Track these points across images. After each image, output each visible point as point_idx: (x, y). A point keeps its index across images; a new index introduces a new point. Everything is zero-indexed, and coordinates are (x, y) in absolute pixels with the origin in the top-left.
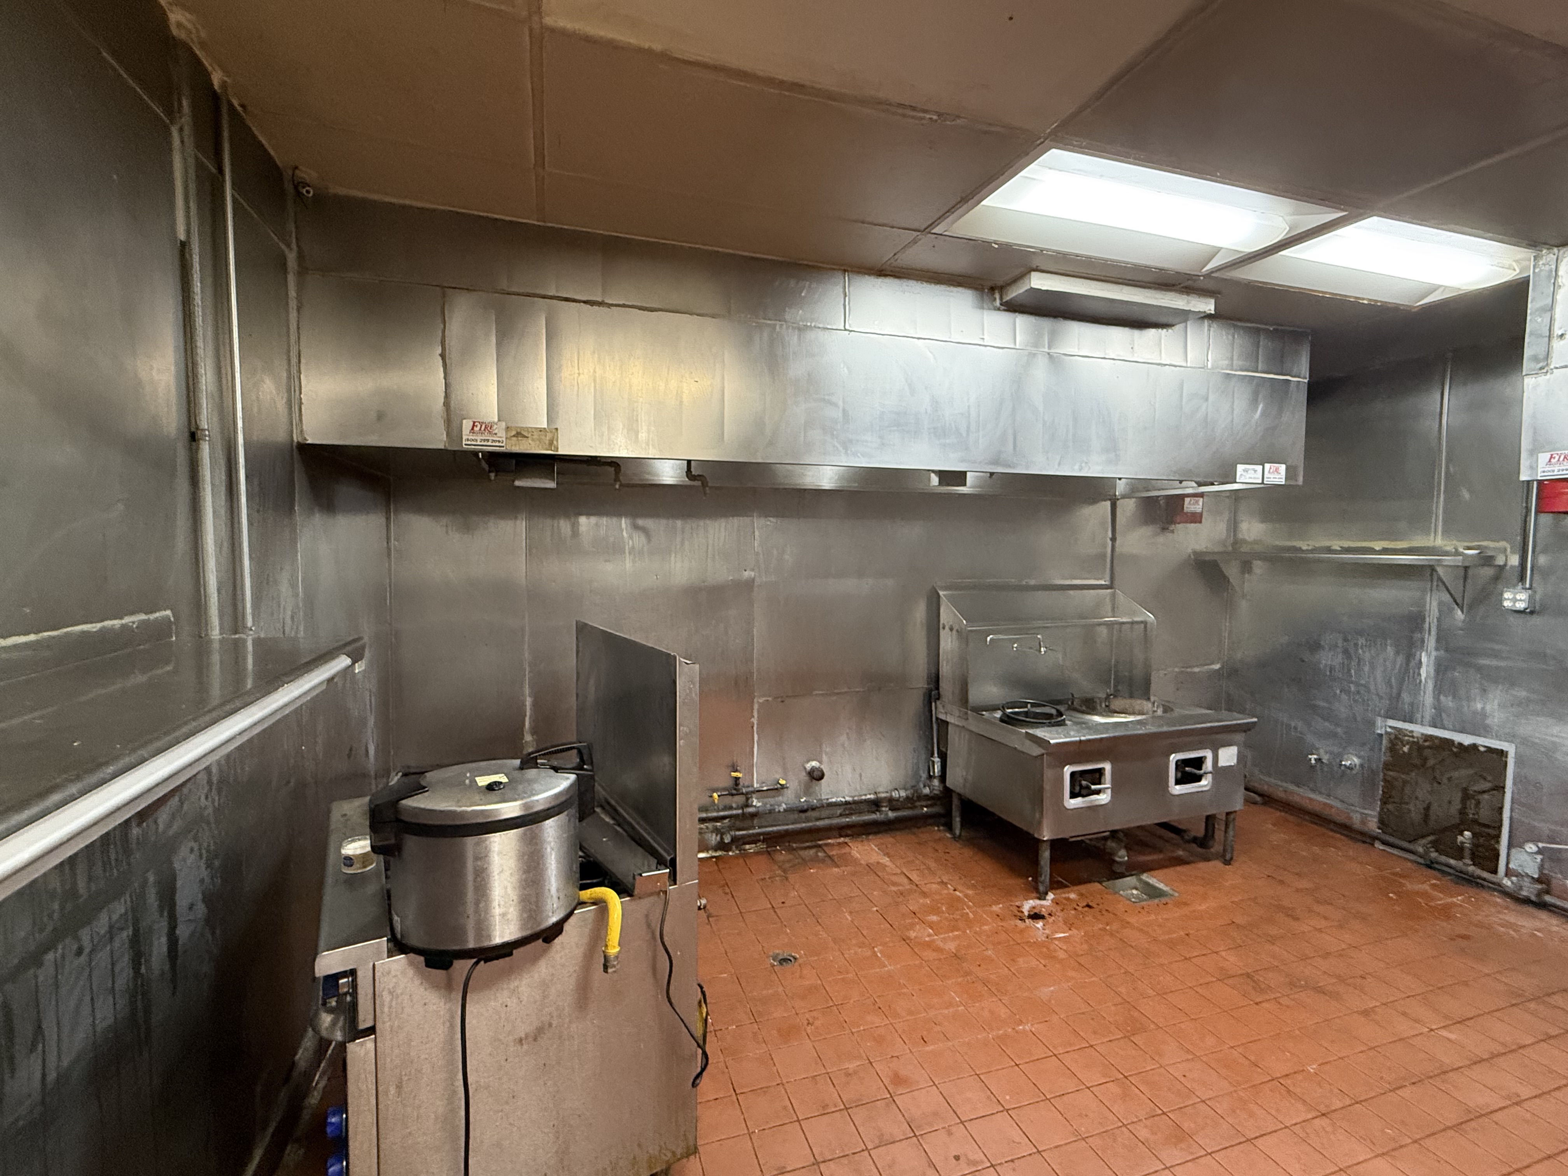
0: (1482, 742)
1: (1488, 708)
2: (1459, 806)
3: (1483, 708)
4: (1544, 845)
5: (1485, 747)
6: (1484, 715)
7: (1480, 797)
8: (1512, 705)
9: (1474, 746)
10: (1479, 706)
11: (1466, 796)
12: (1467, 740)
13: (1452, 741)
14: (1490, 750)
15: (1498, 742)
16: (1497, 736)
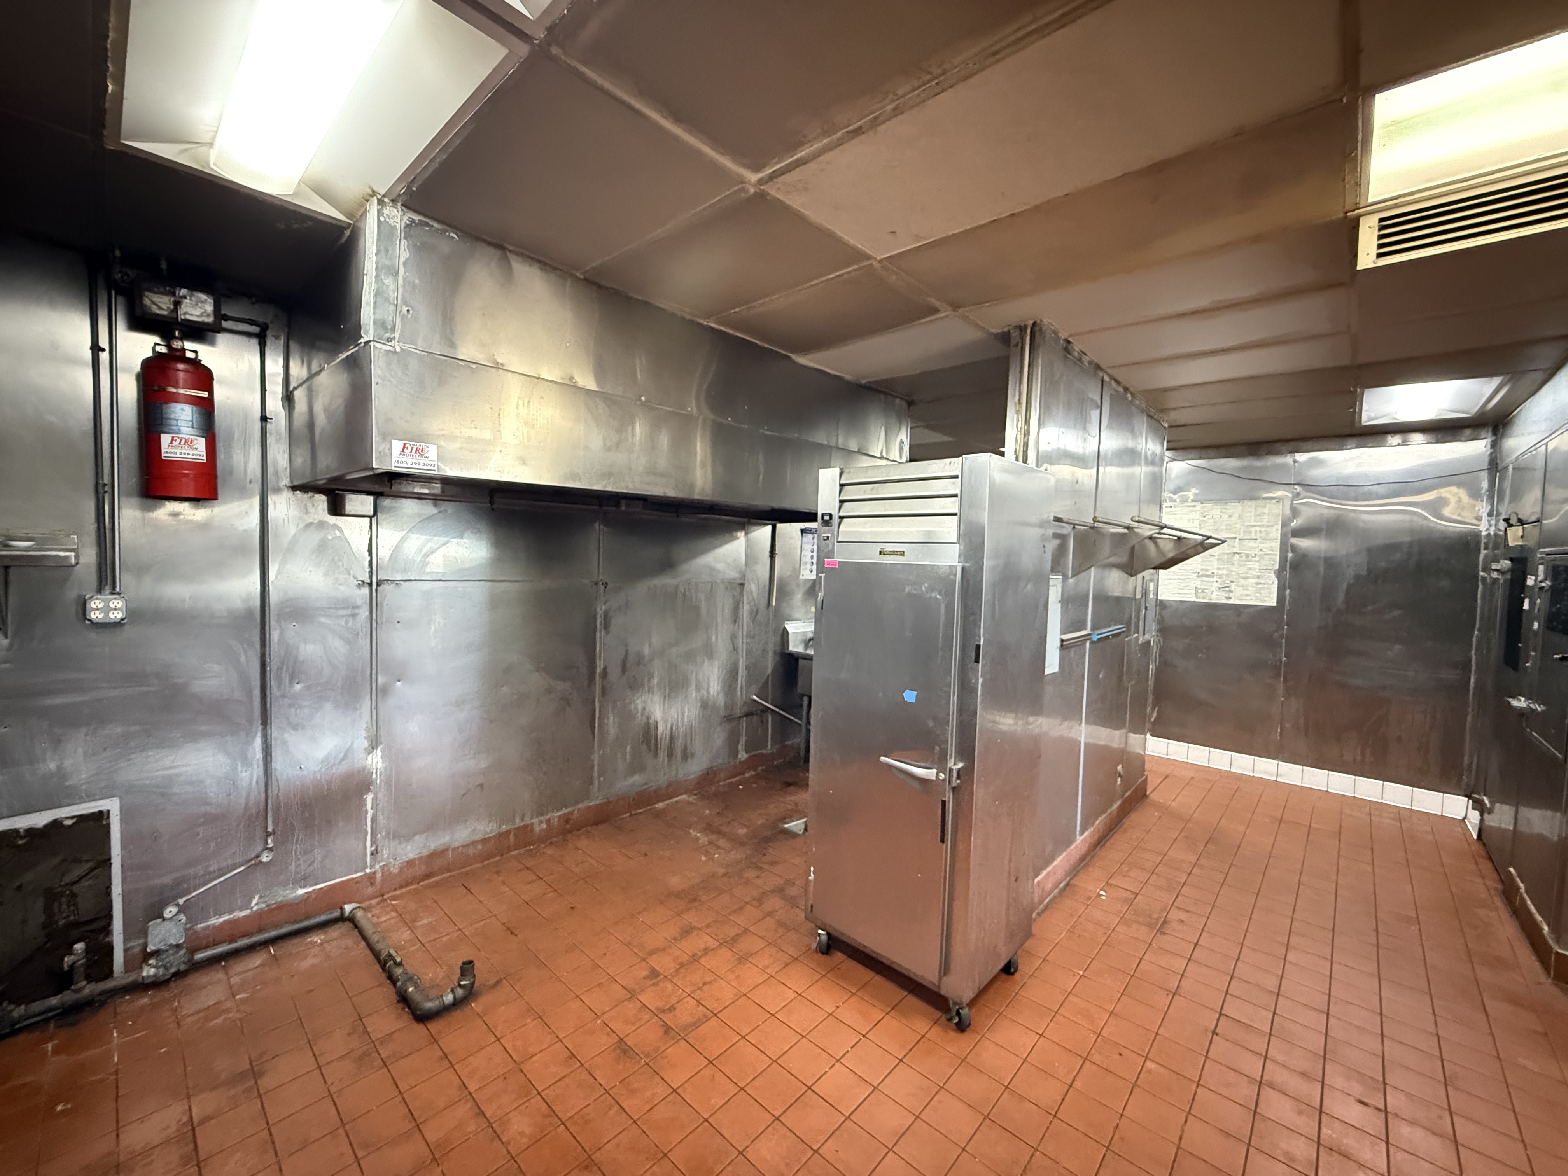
0: (66, 813)
1: (68, 763)
2: (43, 918)
3: (59, 768)
4: (185, 899)
5: (73, 817)
6: (61, 774)
7: (75, 888)
8: (105, 749)
9: (56, 824)
10: (52, 766)
11: (51, 897)
12: (40, 820)
13: (16, 831)
14: (81, 818)
15: (93, 804)
16: (88, 796)
